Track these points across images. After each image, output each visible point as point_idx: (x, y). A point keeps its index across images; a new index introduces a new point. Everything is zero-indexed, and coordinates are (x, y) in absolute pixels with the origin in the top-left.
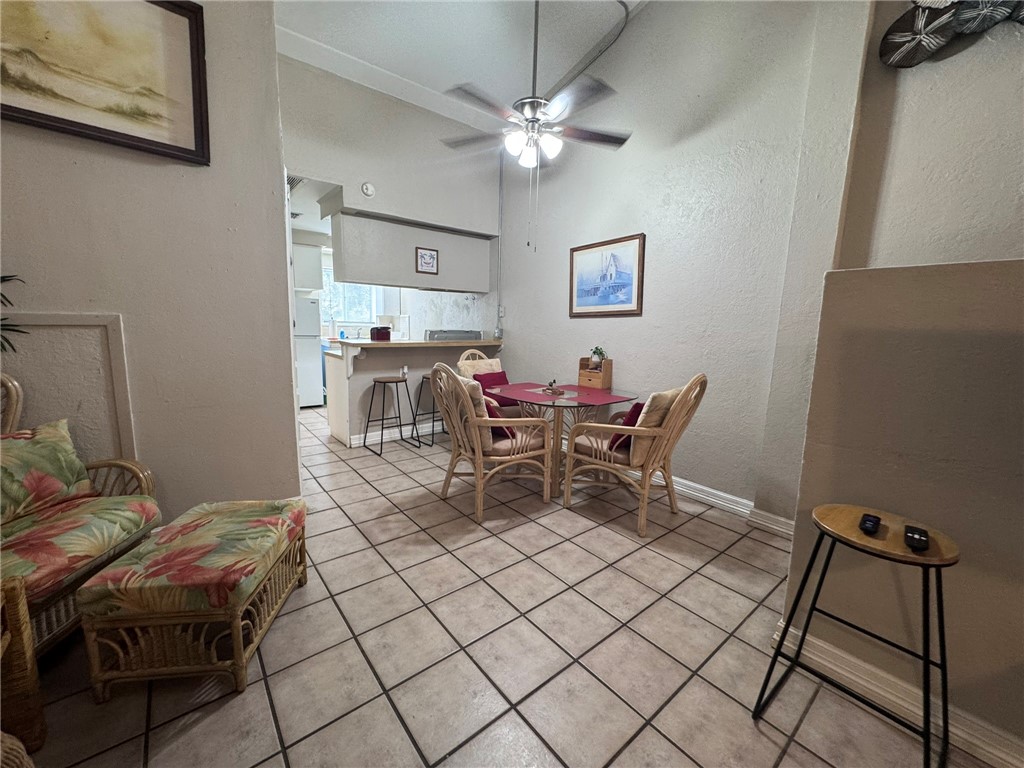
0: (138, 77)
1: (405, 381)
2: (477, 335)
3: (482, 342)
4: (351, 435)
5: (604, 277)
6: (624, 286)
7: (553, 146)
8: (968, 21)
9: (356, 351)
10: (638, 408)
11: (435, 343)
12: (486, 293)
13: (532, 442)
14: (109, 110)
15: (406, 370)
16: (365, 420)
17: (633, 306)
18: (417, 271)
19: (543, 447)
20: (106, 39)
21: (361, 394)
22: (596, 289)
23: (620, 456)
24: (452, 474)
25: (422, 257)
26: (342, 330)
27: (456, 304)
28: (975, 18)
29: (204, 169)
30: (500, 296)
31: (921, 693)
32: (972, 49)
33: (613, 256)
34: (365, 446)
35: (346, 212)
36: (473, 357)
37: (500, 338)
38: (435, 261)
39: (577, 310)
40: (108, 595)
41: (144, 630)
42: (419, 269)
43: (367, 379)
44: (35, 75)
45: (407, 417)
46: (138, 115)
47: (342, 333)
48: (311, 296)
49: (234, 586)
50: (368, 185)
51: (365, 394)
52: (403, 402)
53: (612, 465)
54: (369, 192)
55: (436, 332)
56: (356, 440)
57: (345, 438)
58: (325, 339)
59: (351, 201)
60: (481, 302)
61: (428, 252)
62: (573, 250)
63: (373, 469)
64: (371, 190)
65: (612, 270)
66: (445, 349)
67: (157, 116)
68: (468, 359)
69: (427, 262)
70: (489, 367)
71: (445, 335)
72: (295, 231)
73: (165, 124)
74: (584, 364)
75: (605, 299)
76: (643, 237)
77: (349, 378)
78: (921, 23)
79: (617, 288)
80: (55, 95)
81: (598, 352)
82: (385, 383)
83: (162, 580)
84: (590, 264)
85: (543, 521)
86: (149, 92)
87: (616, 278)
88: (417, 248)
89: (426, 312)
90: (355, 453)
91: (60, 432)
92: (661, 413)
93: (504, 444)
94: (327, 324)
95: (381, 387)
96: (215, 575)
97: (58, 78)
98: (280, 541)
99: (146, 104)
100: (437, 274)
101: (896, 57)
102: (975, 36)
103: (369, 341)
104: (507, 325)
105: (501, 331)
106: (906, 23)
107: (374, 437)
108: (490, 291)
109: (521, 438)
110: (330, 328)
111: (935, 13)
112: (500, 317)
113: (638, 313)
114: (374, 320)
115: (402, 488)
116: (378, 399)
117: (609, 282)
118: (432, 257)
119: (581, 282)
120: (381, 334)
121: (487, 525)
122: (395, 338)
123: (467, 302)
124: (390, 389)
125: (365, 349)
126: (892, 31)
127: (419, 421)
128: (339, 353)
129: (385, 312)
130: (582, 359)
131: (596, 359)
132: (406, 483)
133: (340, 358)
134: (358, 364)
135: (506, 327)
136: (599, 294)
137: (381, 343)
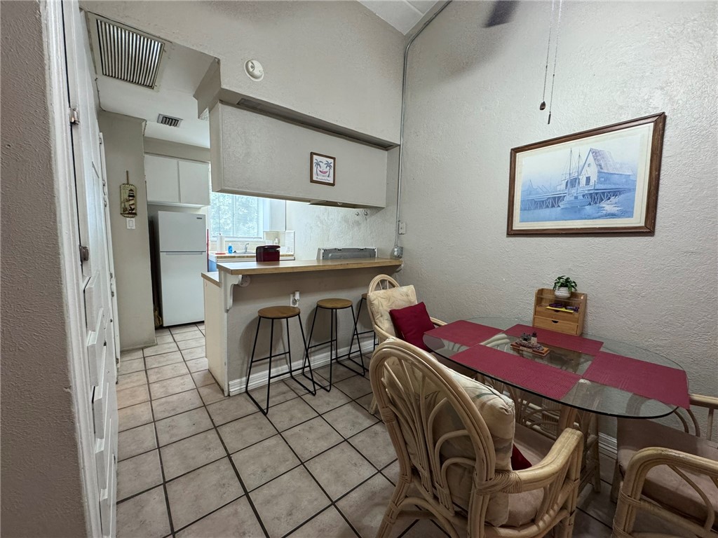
1: (299, 315)
2: (370, 253)
3: (382, 262)
4: (230, 380)
5: (572, 182)
6: (616, 192)
9: (237, 280)
11: (330, 264)
12: (381, 208)
15: (297, 296)
16: (248, 359)
18: (312, 181)
21: (243, 327)
22: (558, 199)
25: (318, 164)
26: (230, 244)
27: (346, 220)
30: (399, 211)
33: (594, 152)
34: (247, 392)
35: (224, 99)
37: (399, 257)
38: (332, 171)
42: (314, 179)
43: (251, 309)
45: (297, 346)
47: (230, 247)
50: (254, 62)
51: (249, 327)
52: (294, 332)
54: (256, 72)
55: (330, 251)
56: (236, 386)
59: (232, 81)
60: (375, 218)
61: (324, 160)
62: (516, 151)
64: (258, 69)
65: (591, 172)
68: (378, 288)
69: (323, 170)
70: (405, 298)
71: (339, 254)
77: (227, 311)
81: (564, 283)
82: (273, 319)
87: (599, 182)
88: (312, 154)
89: (311, 228)
94: (215, 239)
100: (333, 185)
103: (253, 265)
104: (409, 242)
105: (402, 249)
107: (259, 378)
108: (387, 206)
110: (218, 243)
112: (399, 234)
113: (648, 229)
114: (261, 235)
116: (265, 332)
117: (582, 188)
118: (328, 165)
120: (268, 254)
122: (287, 259)
123: (358, 218)
124: (279, 322)
125: (248, 276)
127: (311, 352)
129: (271, 227)
130: (539, 292)
131: (560, 292)
133: (218, 284)
134: (239, 293)
135: (406, 245)
136: (562, 205)
137: (268, 267)
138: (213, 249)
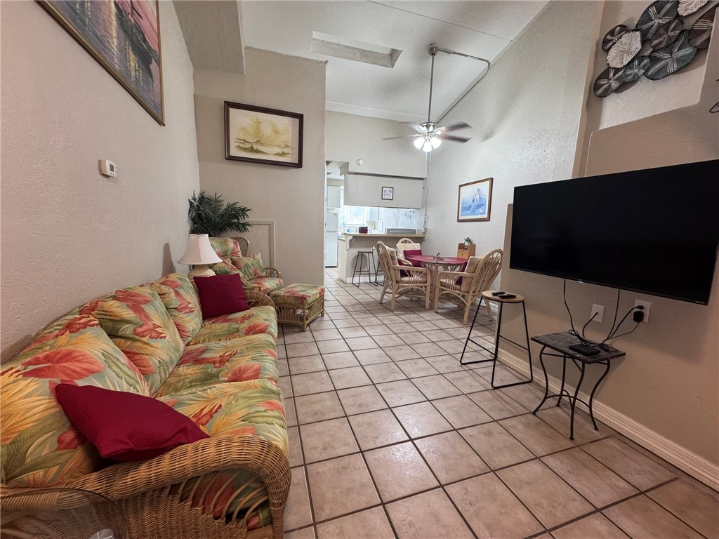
0: (284, 142)
1: (372, 253)
2: (414, 231)
3: (416, 235)
4: (347, 277)
5: (474, 201)
6: (482, 205)
7: (436, 143)
8: (629, 75)
9: (351, 238)
10: (466, 263)
11: (390, 235)
12: (420, 209)
13: (420, 279)
14: (276, 154)
15: (374, 248)
16: (353, 271)
17: (485, 216)
18: (383, 199)
19: (426, 282)
20: (276, 132)
21: (352, 258)
22: (470, 207)
23: (458, 287)
24: (384, 293)
25: (385, 191)
26: (348, 228)
27: (406, 214)
28: (631, 74)
29: (300, 169)
30: (426, 210)
31: (529, 365)
32: (633, 88)
33: (478, 189)
34: (352, 283)
35: (350, 173)
36: (406, 242)
37: (425, 233)
38: (392, 194)
39: (461, 218)
40: (276, 296)
41: (283, 308)
42: (383, 197)
43: (355, 251)
44: (260, 148)
45: (372, 271)
46: (283, 154)
47: (348, 230)
48: (335, 212)
49: (305, 298)
50: (360, 161)
51: (354, 258)
52: (373, 260)
53: (454, 291)
54: (360, 164)
55: (391, 229)
56: (349, 280)
57: (344, 279)
58: (340, 233)
59: (352, 168)
60: (418, 213)
61: (388, 189)
62: (460, 186)
63: (354, 291)
65: (477, 197)
66: (392, 238)
67: (288, 154)
68: (403, 242)
69: (387, 194)
70: (413, 247)
71: (396, 231)
72: (328, 179)
73: (290, 156)
74: (461, 247)
75: (473, 213)
76: (492, 180)
77: (347, 250)
78: (611, 75)
79: (479, 206)
80: (263, 153)
81: (468, 240)
82: (363, 253)
83: (288, 294)
84: (467, 193)
85: (421, 315)
86: (287, 146)
88: (383, 188)
89: (391, 219)
90: (348, 285)
91: (259, 256)
92: (475, 266)
93: (406, 279)
94: (341, 225)
95: (361, 256)
96: (301, 296)
97: (264, 147)
98: (316, 294)
99: (286, 150)
100: (393, 200)
101: (600, 92)
102: (634, 81)
103: (358, 233)
104: (429, 226)
105: (426, 229)
106: (605, 75)
107: (356, 280)
108: (422, 207)
109: (416, 277)
110: (343, 227)
111: (617, 70)
112: (425, 222)
113: (488, 219)
114: (362, 223)
115: (363, 297)
116: (359, 261)
117: (476, 203)
118: (390, 191)
119: (463, 204)
120: (364, 230)
121: (395, 312)
122: (371, 232)
123: (411, 214)
124: (366, 256)
125: (354, 237)
126: (599, 78)
127: (378, 275)
128: (344, 239)
129: (370, 219)
130: (460, 244)
131: (466, 244)
132: (366, 297)
133: (344, 241)
134: (352, 244)
135: (428, 227)
136: (471, 209)
137: (363, 235)
138: (340, 231)
